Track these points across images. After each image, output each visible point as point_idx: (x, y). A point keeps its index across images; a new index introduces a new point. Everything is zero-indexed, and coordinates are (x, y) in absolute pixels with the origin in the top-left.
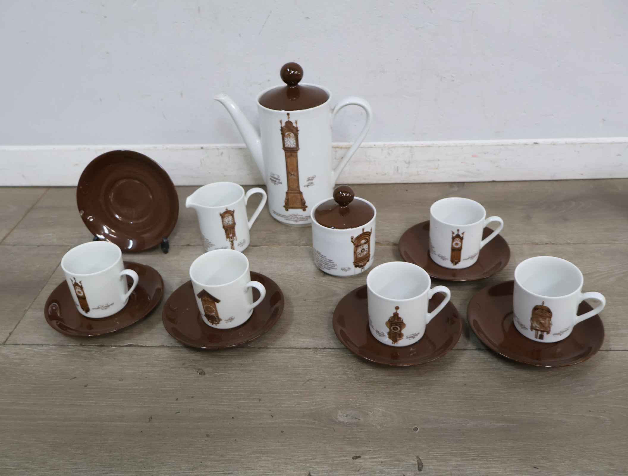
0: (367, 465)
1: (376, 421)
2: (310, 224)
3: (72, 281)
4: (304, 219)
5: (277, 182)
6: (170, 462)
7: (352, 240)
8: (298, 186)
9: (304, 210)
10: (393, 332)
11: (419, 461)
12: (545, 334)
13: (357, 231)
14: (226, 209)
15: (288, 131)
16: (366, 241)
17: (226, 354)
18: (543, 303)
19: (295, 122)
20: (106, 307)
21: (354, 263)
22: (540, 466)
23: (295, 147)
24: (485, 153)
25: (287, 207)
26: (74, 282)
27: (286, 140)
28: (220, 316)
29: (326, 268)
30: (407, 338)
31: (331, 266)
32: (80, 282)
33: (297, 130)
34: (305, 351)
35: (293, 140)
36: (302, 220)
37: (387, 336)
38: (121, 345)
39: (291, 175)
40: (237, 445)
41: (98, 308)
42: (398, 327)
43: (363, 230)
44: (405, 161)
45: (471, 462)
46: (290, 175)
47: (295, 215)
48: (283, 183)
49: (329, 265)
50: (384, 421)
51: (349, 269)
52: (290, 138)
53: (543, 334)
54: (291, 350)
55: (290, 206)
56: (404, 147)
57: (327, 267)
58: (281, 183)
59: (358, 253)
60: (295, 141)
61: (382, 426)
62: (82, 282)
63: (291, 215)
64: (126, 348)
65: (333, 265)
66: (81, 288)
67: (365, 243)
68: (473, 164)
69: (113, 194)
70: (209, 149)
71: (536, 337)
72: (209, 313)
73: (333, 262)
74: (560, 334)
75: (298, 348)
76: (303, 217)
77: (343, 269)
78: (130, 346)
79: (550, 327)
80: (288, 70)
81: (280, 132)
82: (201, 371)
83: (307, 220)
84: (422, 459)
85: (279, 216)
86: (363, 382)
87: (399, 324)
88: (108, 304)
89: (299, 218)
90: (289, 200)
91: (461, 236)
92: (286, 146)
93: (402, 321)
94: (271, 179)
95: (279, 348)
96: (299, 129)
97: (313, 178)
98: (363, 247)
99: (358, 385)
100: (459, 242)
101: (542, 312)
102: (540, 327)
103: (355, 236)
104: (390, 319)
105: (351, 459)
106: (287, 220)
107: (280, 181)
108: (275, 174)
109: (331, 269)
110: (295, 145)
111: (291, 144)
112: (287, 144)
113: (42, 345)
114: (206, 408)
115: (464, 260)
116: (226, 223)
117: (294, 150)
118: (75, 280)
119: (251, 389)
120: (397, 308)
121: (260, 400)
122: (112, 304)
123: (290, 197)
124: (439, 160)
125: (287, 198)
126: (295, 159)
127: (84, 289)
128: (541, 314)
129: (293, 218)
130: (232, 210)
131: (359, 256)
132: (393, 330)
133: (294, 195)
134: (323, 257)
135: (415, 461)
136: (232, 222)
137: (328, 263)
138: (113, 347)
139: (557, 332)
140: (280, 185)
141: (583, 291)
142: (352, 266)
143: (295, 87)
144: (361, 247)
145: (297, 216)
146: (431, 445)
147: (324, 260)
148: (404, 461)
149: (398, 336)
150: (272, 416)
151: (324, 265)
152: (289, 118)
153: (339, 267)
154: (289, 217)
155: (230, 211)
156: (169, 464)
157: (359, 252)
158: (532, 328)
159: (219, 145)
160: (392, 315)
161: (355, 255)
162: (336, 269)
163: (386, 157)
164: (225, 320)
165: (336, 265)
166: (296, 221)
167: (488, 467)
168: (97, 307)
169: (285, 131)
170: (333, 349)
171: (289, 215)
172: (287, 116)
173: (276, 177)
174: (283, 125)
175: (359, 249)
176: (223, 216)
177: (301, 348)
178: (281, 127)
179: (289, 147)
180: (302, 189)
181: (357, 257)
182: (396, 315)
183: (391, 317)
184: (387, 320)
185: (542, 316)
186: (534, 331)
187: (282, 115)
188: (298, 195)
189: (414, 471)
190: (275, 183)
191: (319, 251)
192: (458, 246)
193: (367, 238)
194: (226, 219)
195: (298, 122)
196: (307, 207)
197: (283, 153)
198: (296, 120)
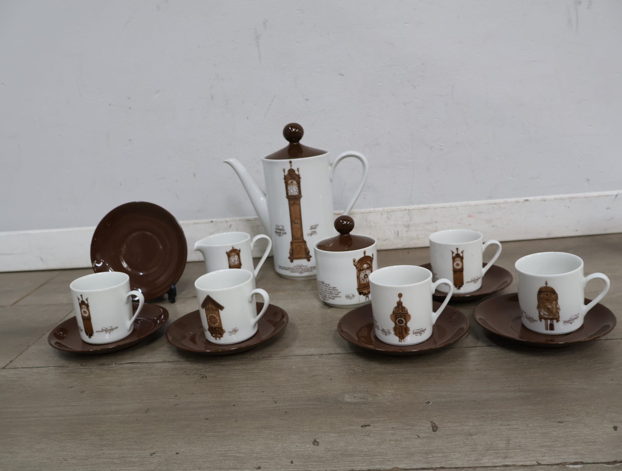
0: (377, 430)
1: (386, 399)
2: (315, 275)
3: (79, 299)
4: (309, 270)
5: (282, 233)
6: (165, 440)
7: (354, 263)
8: (302, 235)
9: (309, 260)
10: (398, 326)
11: (434, 425)
12: (555, 321)
13: (358, 254)
14: (232, 247)
15: (290, 179)
16: (368, 266)
17: (229, 363)
18: (546, 283)
19: (297, 169)
20: (110, 330)
21: (358, 289)
22: (565, 421)
23: (298, 194)
24: (480, 213)
25: (292, 258)
26: (81, 299)
27: (289, 188)
28: (224, 327)
29: (330, 298)
30: (414, 333)
31: (336, 294)
32: (87, 300)
33: (299, 178)
34: (310, 357)
35: (296, 188)
36: (307, 271)
37: (393, 332)
38: (122, 363)
39: (295, 223)
40: (237, 424)
41: (102, 331)
42: (403, 319)
43: (365, 253)
44: (404, 225)
45: (489, 422)
46: (293, 223)
47: (300, 266)
48: (287, 233)
49: (333, 294)
50: (394, 399)
51: (354, 296)
52: (293, 185)
53: (553, 322)
54: (295, 357)
55: (295, 256)
56: (402, 210)
57: (332, 296)
58: (286, 233)
59: (361, 279)
60: (297, 188)
61: (392, 403)
62: (88, 300)
63: (296, 267)
64: (126, 365)
65: (337, 292)
66: (87, 306)
67: (368, 268)
68: (470, 225)
69: (125, 246)
70: (218, 222)
71: (547, 329)
72: (213, 325)
73: (337, 289)
74: (570, 321)
75: (303, 355)
76: (307, 268)
77: (348, 297)
78: (132, 363)
79: (558, 313)
80: (290, 128)
81: (283, 181)
82: (203, 376)
83: (312, 271)
84: (437, 423)
85: (285, 269)
86: (371, 374)
87: (403, 315)
88: (112, 327)
89: (303, 269)
90: (294, 250)
91: (461, 255)
92: (290, 194)
93: (407, 311)
94: (276, 232)
95: (284, 356)
96: (301, 176)
97: (315, 227)
98: (366, 272)
99: (366, 376)
100: (459, 262)
101: (547, 295)
102: (548, 314)
103: (357, 259)
104: (394, 310)
105: (360, 427)
106: (292, 272)
107: (285, 232)
108: (279, 225)
109: (336, 298)
110: (298, 193)
111: (294, 192)
112: (290, 192)
113: (42, 367)
114: (206, 400)
115: (467, 282)
116: (232, 262)
117: (297, 197)
118: (82, 298)
119: (253, 385)
120: (400, 295)
121: (263, 392)
122: (117, 328)
123: (294, 247)
124: (436, 222)
125: (292, 249)
126: (298, 207)
127: (90, 308)
128: (547, 297)
129: (298, 269)
130: (238, 249)
131: (362, 282)
132: (398, 324)
133: (298, 244)
134: (327, 286)
135: (430, 425)
136: (238, 262)
137: (332, 292)
138: (114, 365)
139: (567, 319)
140: (284, 235)
141: (586, 274)
142: (356, 293)
143: (297, 143)
144: (364, 272)
145: (302, 267)
146: (446, 413)
147: (328, 289)
148: (417, 426)
149: (404, 331)
150: (275, 402)
151: (329, 295)
152: (291, 166)
153: (343, 295)
154: (294, 268)
155: (236, 250)
156: (164, 441)
157: (362, 277)
158: (541, 318)
159: (228, 219)
160: (396, 305)
161: (359, 281)
162: (340, 297)
163: (385, 222)
164: (229, 332)
165: (340, 292)
166: (301, 273)
167: (508, 425)
168: (100, 330)
169: (288, 179)
170: (339, 354)
171: (294, 266)
172: (289, 164)
173: (281, 228)
174: (286, 173)
175: (362, 274)
176: (229, 254)
177: (306, 355)
178: (285, 176)
179: (292, 194)
180: (306, 238)
181: (361, 282)
182: (400, 304)
183: (395, 308)
184: (391, 311)
185: (548, 300)
186: (543, 320)
187: (285, 164)
188: (303, 244)
189: (428, 432)
190: (280, 235)
191: (323, 280)
192: (459, 267)
193: (369, 262)
194: (233, 258)
195: (300, 170)
196: (311, 257)
197: (286, 201)
198: (298, 167)
